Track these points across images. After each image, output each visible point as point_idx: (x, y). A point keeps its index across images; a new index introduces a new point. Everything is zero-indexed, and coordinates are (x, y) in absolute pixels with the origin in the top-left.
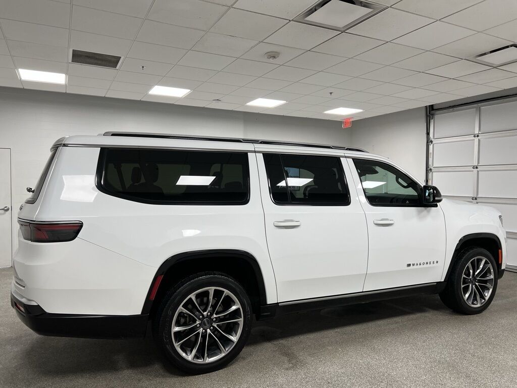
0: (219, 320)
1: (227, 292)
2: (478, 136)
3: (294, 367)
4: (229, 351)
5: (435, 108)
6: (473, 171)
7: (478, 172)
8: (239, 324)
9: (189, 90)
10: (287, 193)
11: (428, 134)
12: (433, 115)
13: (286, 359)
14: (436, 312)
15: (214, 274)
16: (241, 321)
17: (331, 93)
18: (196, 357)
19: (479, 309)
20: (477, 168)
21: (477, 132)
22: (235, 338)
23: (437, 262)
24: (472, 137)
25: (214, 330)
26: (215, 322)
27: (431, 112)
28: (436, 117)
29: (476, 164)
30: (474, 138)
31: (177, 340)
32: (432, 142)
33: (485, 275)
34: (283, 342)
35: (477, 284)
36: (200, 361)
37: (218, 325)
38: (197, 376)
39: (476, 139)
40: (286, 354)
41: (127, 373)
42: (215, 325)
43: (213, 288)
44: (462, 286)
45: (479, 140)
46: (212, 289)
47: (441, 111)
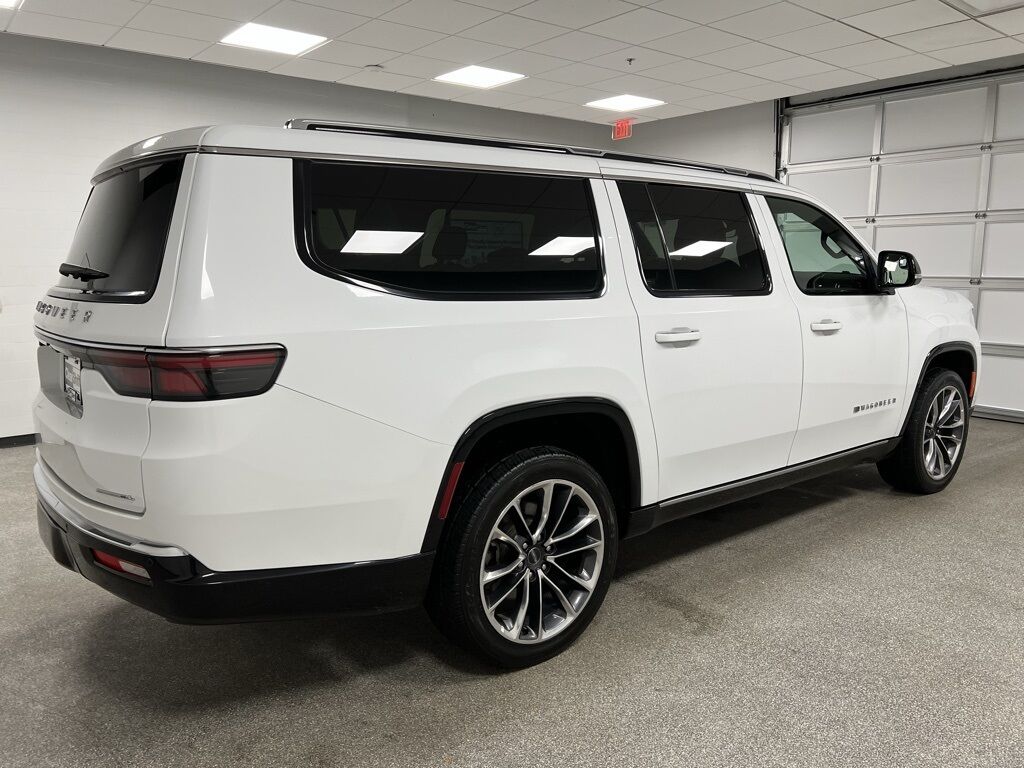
0: (558, 547)
1: (575, 488)
2: (878, 159)
3: (703, 627)
4: (580, 612)
5: (791, 103)
6: (865, 227)
7: (875, 228)
8: (595, 553)
9: (324, 39)
10: (667, 270)
11: (778, 155)
12: (789, 116)
13: (677, 614)
14: (869, 494)
15: (552, 453)
16: (599, 546)
17: (630, 60)
18: (524, 632)
19: (943, 482)
20: (873, 221)
21: (876, 151)
22: (590, 584)
23: (894, 400)
24: (866, 162)
25: (551, 571)
26: (549, 553)
27: (785, 110)
28: (794, 119)
29: (871, 213)
30: (870, 163)
31: (491, 601)
32: (785, 170)
33: (951, 421)
34: (643, 577)
35: (939, 437)
36: (533, 638)
37: (556, 560)
38: (526, 671)
39: (875, 166)
40: (671, 603)
41: (366, 682)
42: (551, 559)
43: (553, 482)
44: (924, 442)
45: (880, 167)
46: (549, 485)
47: (807, 110)
